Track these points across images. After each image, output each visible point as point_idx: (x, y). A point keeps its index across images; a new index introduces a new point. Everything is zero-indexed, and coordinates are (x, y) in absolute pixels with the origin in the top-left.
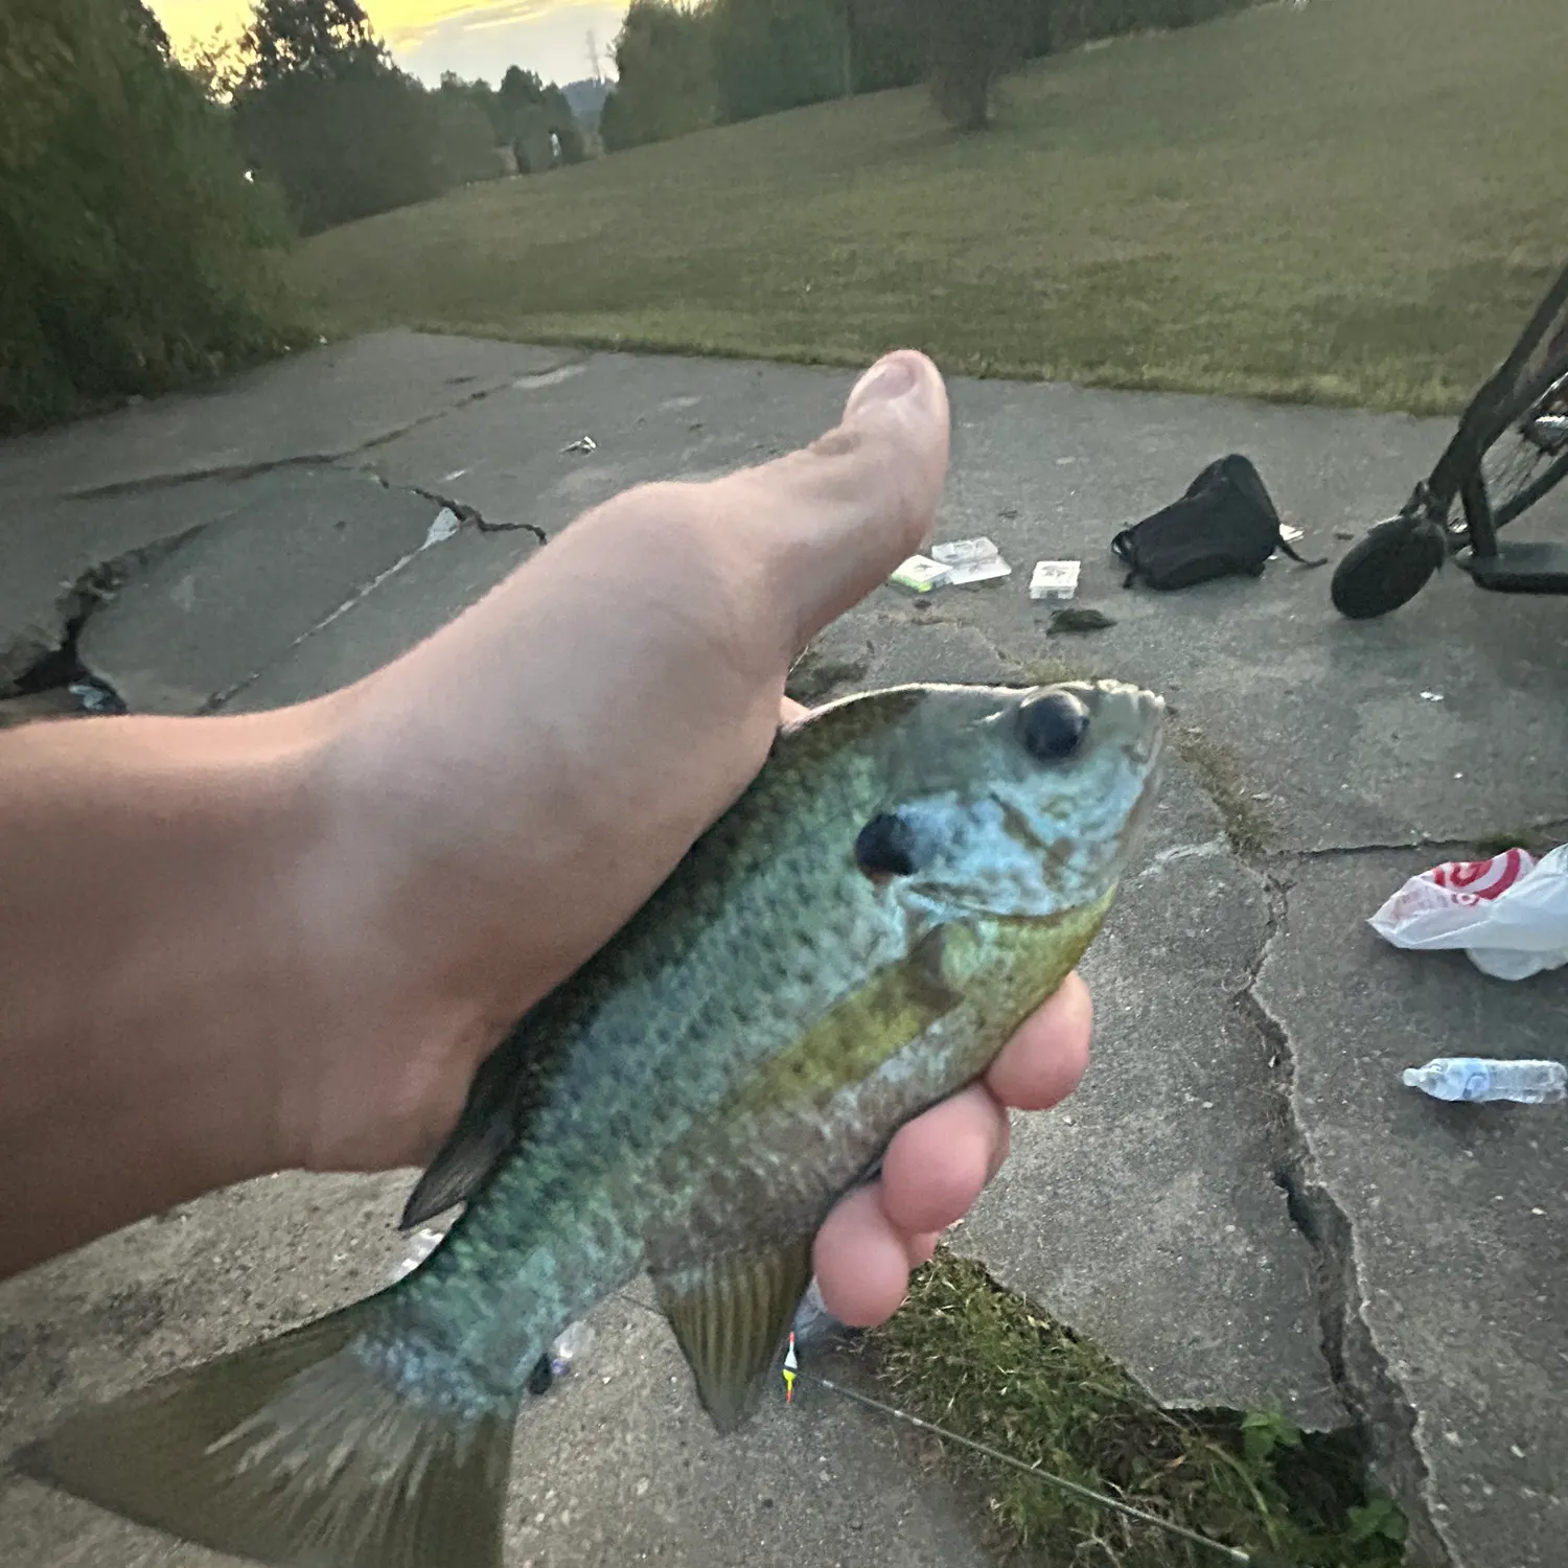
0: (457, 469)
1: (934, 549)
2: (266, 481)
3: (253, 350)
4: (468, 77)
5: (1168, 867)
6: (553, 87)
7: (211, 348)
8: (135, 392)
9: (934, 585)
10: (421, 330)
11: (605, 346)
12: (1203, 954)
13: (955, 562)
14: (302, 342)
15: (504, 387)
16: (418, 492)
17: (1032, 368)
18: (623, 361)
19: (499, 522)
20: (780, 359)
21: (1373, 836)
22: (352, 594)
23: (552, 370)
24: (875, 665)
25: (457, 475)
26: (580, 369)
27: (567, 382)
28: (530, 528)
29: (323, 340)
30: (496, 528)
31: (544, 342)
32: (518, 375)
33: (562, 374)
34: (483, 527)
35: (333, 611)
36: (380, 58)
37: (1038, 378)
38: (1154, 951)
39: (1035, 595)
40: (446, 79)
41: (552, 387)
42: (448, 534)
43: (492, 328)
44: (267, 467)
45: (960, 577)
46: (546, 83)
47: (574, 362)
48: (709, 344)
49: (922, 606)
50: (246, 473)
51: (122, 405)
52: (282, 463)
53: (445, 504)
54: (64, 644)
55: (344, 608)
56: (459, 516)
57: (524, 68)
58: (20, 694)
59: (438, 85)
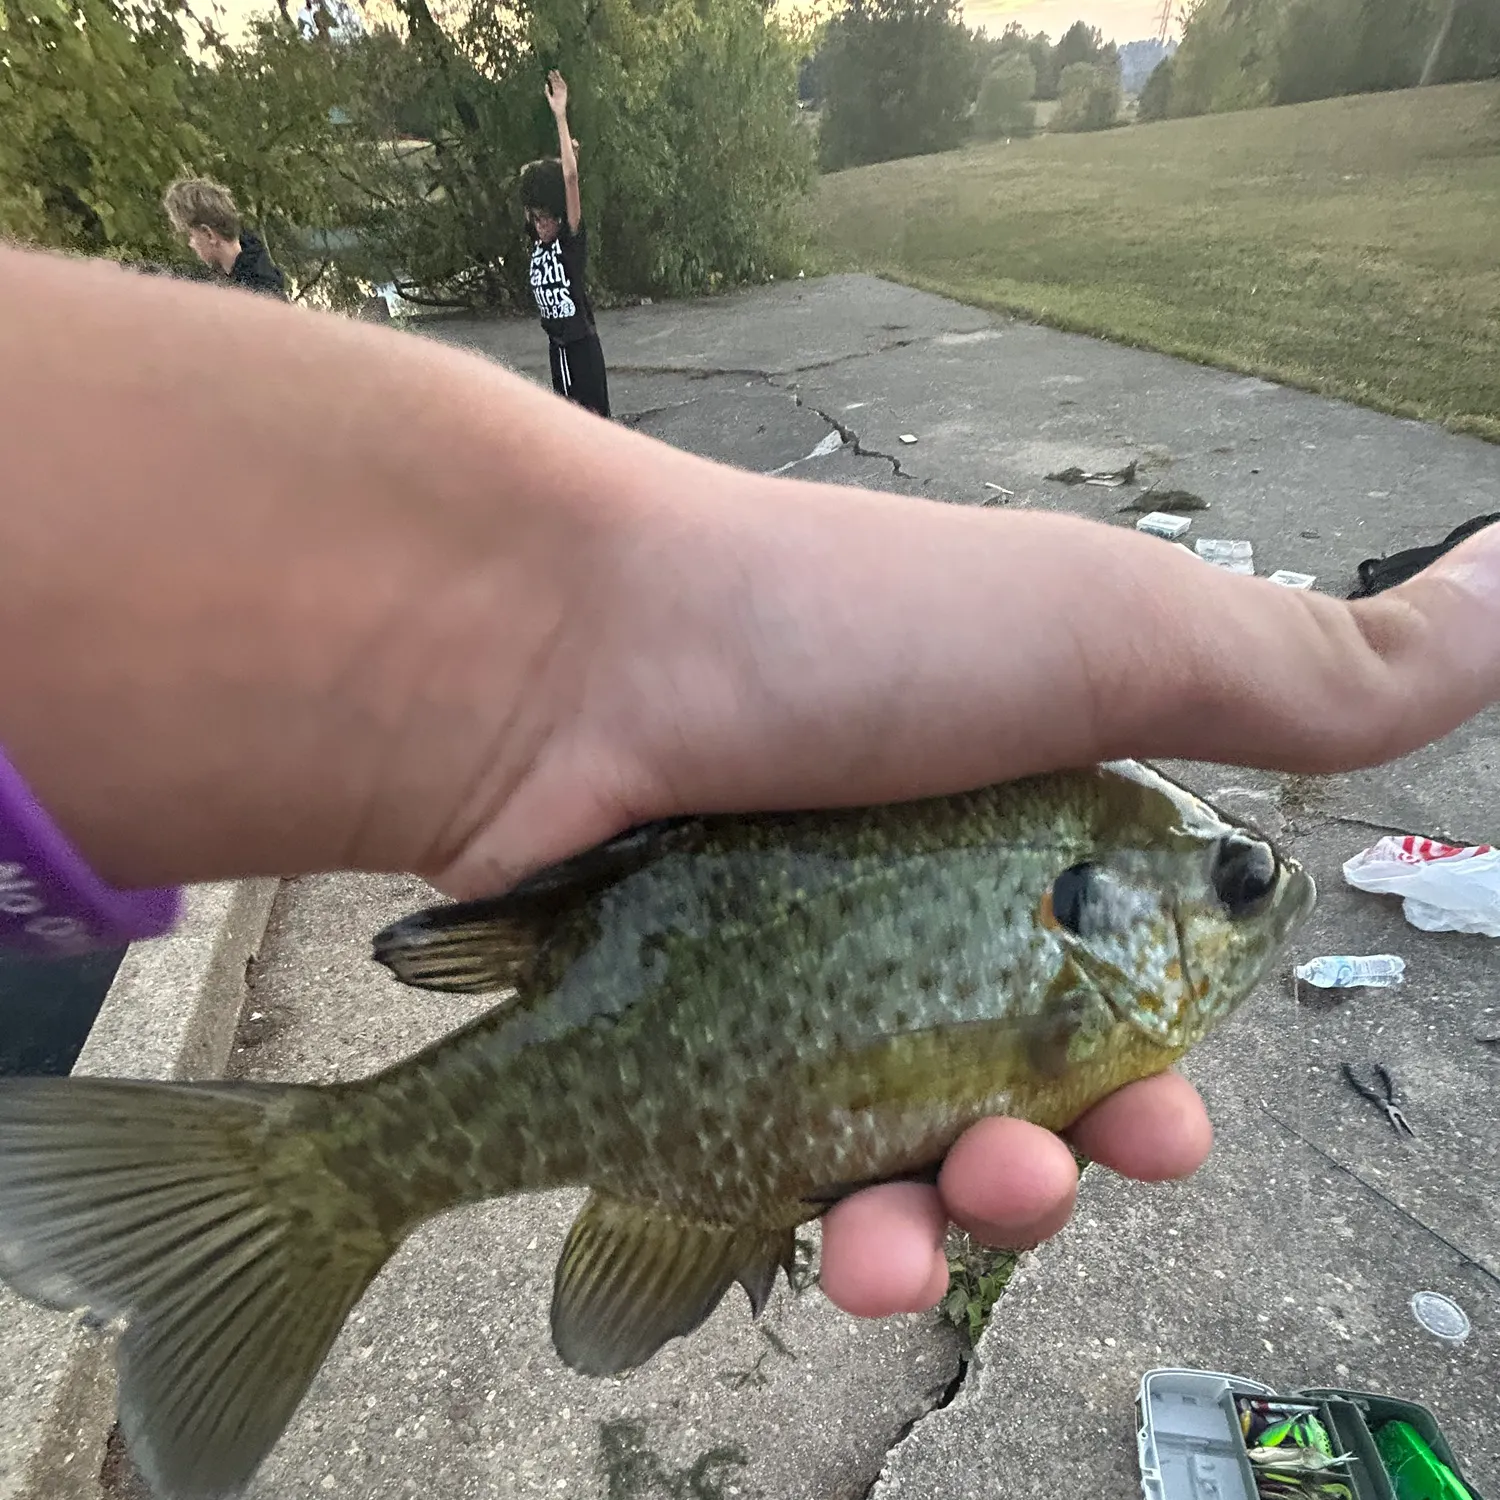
0: (857, 400)
2: (717, 385)
3: (746, 274)
4: (1030, 30)
6: (1110, 47)
7: (714, 269)
8: (646, 295)
10: (882, 277)
11: (1028, 316)
14: (785, 273)
15: (926, 340)
16: (821, 414)
17: (1409, 405)
18: (1039, 333)
19: (870, 450)
20: (1177, 355)
23: (974, 331)
25: (856, 406)
26: (996, 335)
27: (981, 343)
28: (891, 458)
29: (802, 274)
30: (865, 454)
31: (977, 304)
32: (943, 330)
33: (979, 336)
34: (857, 451)
36: (951, 13)
37: (1411, 416)
40: (1010, 30)
41: (966, 346)
42: (829, 451)
43: (941, 285)
44: (720, 373)
46: (1106, 40)
47: (994, 327)
48: (1119, 331)
50: (706, 376)
51: (635, 304)
52: (732, 372)
53: (836, 427)
56: (844, 439)
57: (1088, 24)
59: (1000, 36)
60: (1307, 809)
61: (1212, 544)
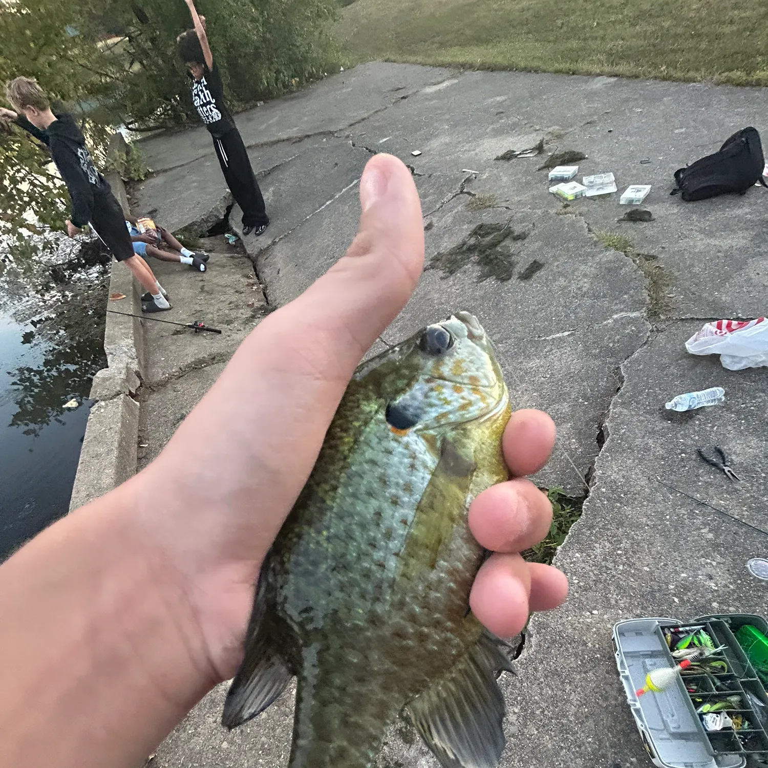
0: (386, 137)
1: (584, 178)
2: (307, 144)
3: (311, 75)
5: (616, 321)
7: (293, 76)
8: (259, 100)
9: (576, 196)
10: (386, 61)
11: (471, 67)
12: (612, 353)
13: (591, 186)
14: (333, 70)
15: (416, 93)
16: (367, 149)
17: (691, 74)
18: (478, 75)
20: (557, 72)
21: (714, 314)
22: (332, 197)
23: (442, 82)
24: (532, 233)
25: (385, 140)
26: (456, 81)
27: (447, 88)
29: (342, 69)
31: (442, 65)
32: (425, 85)
33: (445, 84)
35: (323, 205)
37: (693, 80)
38: (594, 351)
39: (622, 202)
41: (439, 91)
43: (420, 59)
44: (308, 136)
45: (589, 193)
47: (453, 77)
48: (523, 65)
49: (566, 206)
50: (300, 140)
51: (255, 106)
52: (314, 135)
54: (225, 216)
55: (328, 203)
58: (209, 236)
60: (662, 317)
61: (592, 178)
